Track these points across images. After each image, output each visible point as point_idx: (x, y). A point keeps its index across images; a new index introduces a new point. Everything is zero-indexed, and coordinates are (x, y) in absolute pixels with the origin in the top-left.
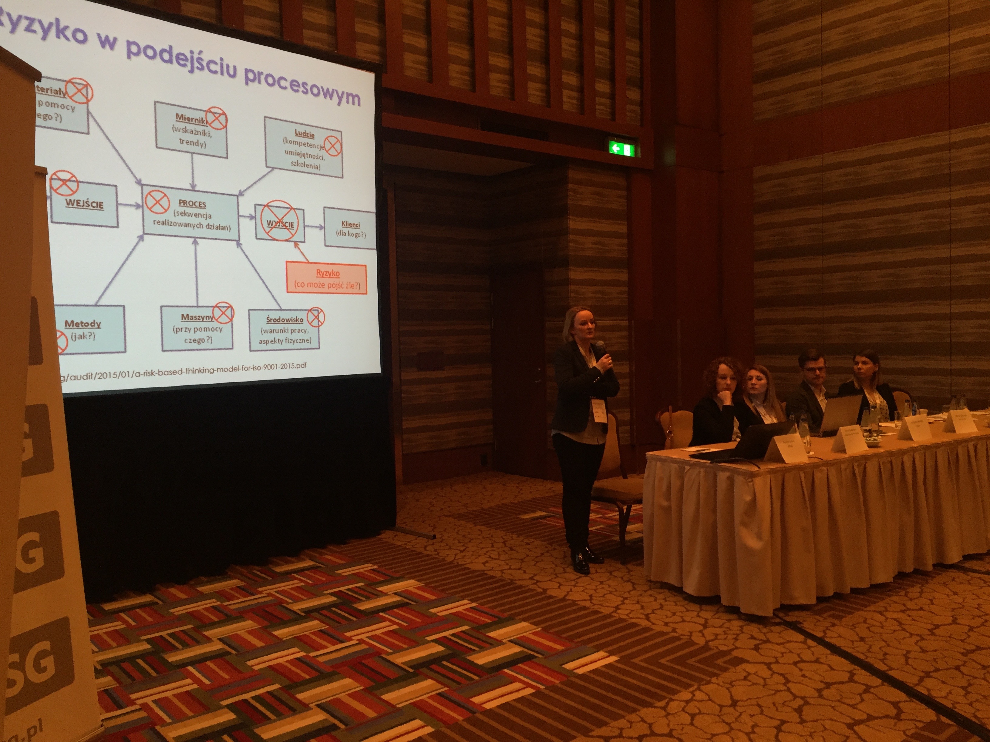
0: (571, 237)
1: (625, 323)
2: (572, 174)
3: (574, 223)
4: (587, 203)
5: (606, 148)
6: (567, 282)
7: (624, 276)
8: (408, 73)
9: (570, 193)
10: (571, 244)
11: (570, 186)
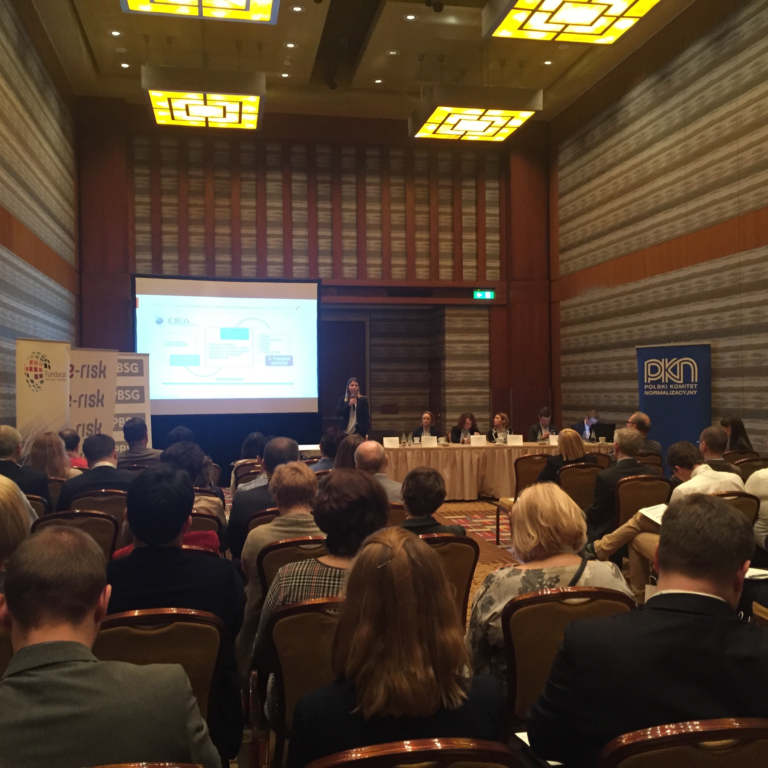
0: (447, 345)
1: (488, 390)
2: (447, 312)
3: (448, 337)
4: (459, 326)
5: (472, 296)
6: (445, 368)
7: (486, 364)
8: (346, 276)
9: (446, 322)
10: (447, 349)
11: (446, 318)
